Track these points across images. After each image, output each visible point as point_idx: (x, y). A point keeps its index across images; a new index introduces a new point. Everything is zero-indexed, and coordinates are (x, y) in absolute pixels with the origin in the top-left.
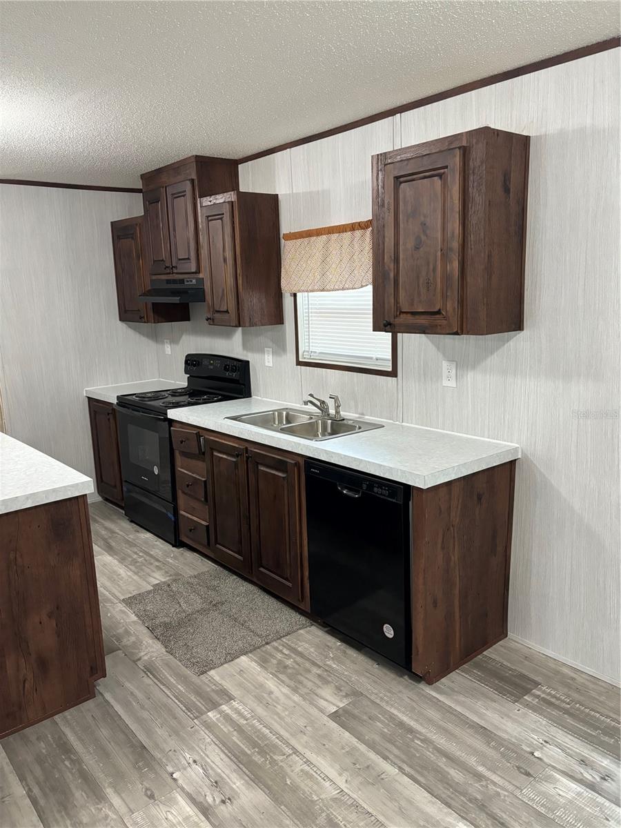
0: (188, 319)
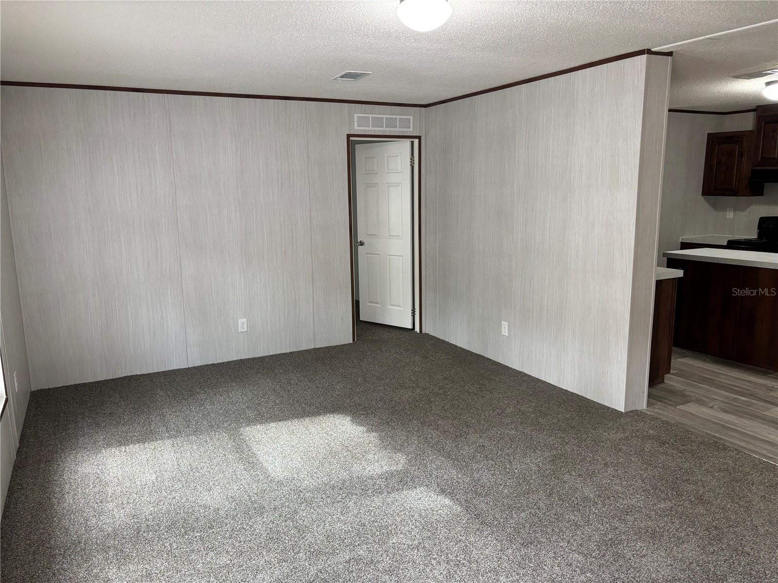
0: (762, 194)
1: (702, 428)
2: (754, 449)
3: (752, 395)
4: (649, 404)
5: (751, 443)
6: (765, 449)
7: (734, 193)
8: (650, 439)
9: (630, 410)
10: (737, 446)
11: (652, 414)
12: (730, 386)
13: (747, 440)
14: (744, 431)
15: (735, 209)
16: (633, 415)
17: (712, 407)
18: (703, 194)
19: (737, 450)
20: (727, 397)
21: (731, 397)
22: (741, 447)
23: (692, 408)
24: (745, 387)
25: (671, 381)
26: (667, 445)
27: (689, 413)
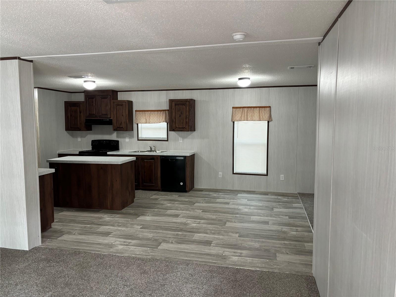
1: (69, 246)
2: (93, 249)
3: (93, 223)
4: (42, 242)
5: (91, 247)
6: (98, 248)
7: (79, 129)
8: (42, 261)
9: (32, 248)
10: (85, 250)
11: (44, 246)
12: (83, 221)
13: (90, 245)
14: (89, 242)
15: (81, 137)
16: (34, 250)
17: (74, 234)
18: (66, 130)
19: (85, 252)
20: (81, 227)
21: (83, 226)
22: (87, 250)
23: (65, 237)
24: (89, 220)
25: (55, 226)
26: (51, 261)
27: (63, 241)
